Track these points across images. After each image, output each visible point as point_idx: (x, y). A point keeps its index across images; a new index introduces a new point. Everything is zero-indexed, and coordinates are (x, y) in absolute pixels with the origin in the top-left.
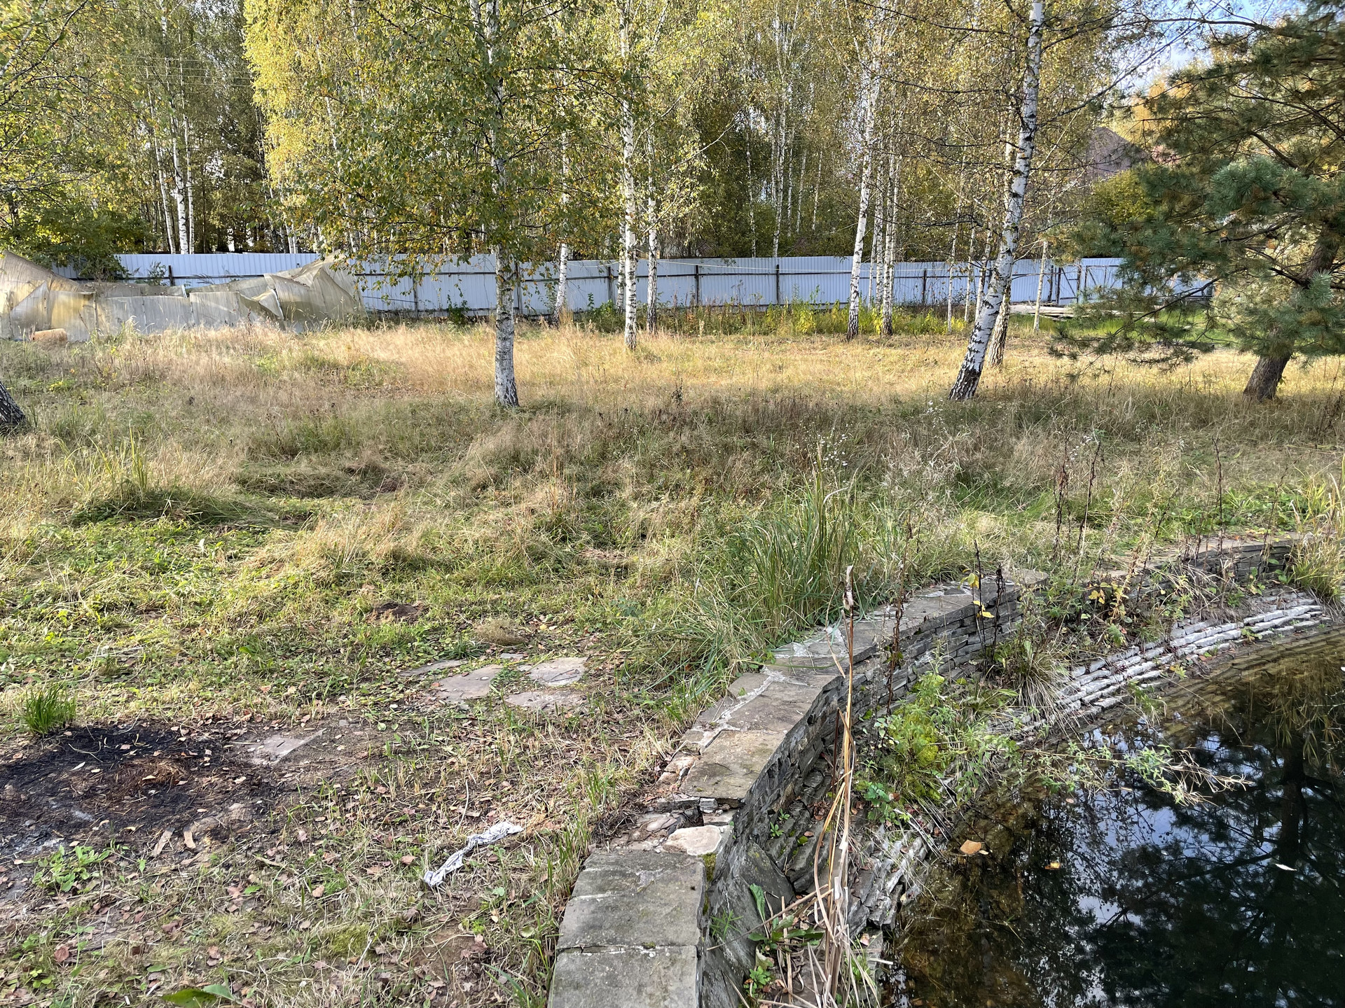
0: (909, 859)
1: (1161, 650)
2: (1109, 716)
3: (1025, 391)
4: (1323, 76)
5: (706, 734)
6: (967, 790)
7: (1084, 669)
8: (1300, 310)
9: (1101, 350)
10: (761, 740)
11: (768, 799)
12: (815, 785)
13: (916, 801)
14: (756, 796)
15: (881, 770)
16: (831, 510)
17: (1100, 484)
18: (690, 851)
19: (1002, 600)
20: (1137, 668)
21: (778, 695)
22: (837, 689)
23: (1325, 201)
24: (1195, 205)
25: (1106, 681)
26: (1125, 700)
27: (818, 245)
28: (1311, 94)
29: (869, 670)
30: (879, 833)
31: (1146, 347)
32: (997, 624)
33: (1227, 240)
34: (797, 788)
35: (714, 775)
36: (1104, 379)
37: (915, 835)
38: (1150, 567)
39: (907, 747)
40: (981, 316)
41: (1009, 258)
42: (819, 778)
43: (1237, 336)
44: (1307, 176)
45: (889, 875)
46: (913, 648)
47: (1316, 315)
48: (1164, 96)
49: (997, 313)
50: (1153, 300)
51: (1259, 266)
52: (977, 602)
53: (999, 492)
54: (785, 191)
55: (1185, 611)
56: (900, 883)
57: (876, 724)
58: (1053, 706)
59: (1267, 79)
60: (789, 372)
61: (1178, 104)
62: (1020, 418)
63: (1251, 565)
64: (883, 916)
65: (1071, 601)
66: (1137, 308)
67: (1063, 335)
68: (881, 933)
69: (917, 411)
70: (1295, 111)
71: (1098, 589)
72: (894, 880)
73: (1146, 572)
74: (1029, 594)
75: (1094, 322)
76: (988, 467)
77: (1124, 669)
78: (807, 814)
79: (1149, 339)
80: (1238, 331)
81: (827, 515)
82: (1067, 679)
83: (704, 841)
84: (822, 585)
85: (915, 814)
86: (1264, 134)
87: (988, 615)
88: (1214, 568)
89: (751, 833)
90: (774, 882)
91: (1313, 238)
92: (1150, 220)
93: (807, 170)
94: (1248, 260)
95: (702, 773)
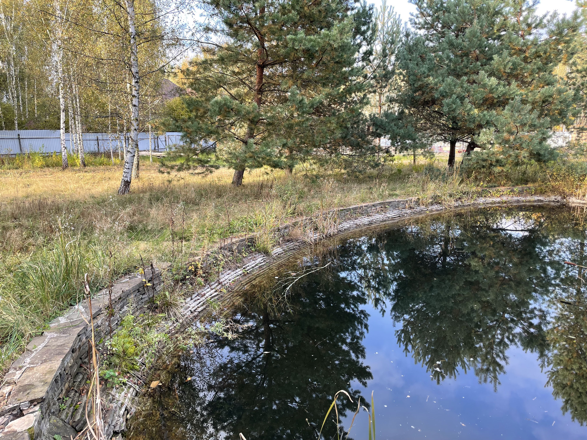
0: (129, 398)
1: (217, 284)
2: (201, 314)
3: (151, 189)
4: (242, 67)
5: (17, 372)
6: (149, 360)
7: (190, 298)
8: (245, 152)
9: (179, 170)
10: (49, 367)
11: (57, 393)
12: (79, 380)
13: (128, 373)
14: (50, 394)
15: (111, 364)
16: (70, 251)
17: (187, 223)
18: (19, 430)
19: (154, 277)
20: (209, 293)
21: (55, 344)
22: (84, 333)
23: (248, 113)
24: (205, 113)
25: (199, 301)
26: (207, 307)
27: (40, 125)
28: (239, 73)
29: (99, 321)
30: (113, 392)
31: (195, 168)
32: (153, 288)
33: (218, 127)
34: (70, 384)
35: (26, 390)
36: (182, 182)
37: (130, 387)
38: (209, 253)
39: (121, 350)
40: (127, 157)
41: (136, 132)
42: (81, 376)
43: (227, 163)
44: (241, 103)
45: (120, 408)
46: (118, 306)
47: (251, 154)
48: (188, 69)
49: (134, 156)
50: (195, 149)
51: (230, 137)
52: (144, 280)
53: (147, 232)
54: (18, 97)
55: (223, 268)
56: (126, 410)
57: (106, 344)
58: (180, 316)
59: (224, 66)
60: (34, 187)
61: (194, 74)
62: (150, 200)
63: (242, 246)
64: (120, 427)
65: (182, 272)
66: (190, 153)
67: (163, 165)
68: (120, 434)
69: (104, 201)
70: (233, 79)
71: (191, 265)
72: (123, 409)
73: (208, 255)
74: (165, 273)
75: (174, 159)
76: (140, 222)
77: (204, 295)
78: (77, 394)
79: (196, 165)
80: (227, 161)
81: (68, 253)
82: (184, 304)
83: (26, 423)
84: (70, 287)
85: (129, 378)
86: (225, 87)
87: (149, 284)
88: (231, 250)
89: (50, 412)
90: (66, 431)
91: (246, 125)
92: (190, 118)
93: (28, 88)
94: (226, 134)
95: (19, 391)
